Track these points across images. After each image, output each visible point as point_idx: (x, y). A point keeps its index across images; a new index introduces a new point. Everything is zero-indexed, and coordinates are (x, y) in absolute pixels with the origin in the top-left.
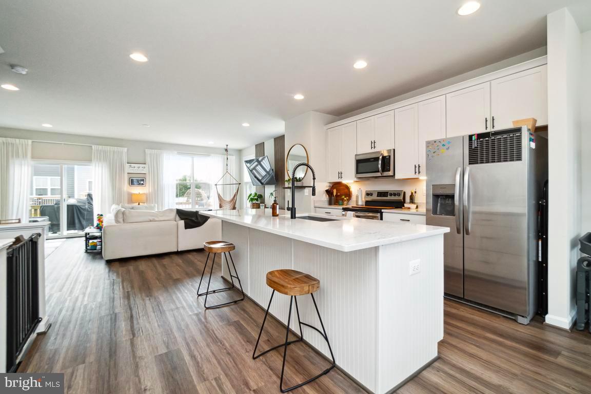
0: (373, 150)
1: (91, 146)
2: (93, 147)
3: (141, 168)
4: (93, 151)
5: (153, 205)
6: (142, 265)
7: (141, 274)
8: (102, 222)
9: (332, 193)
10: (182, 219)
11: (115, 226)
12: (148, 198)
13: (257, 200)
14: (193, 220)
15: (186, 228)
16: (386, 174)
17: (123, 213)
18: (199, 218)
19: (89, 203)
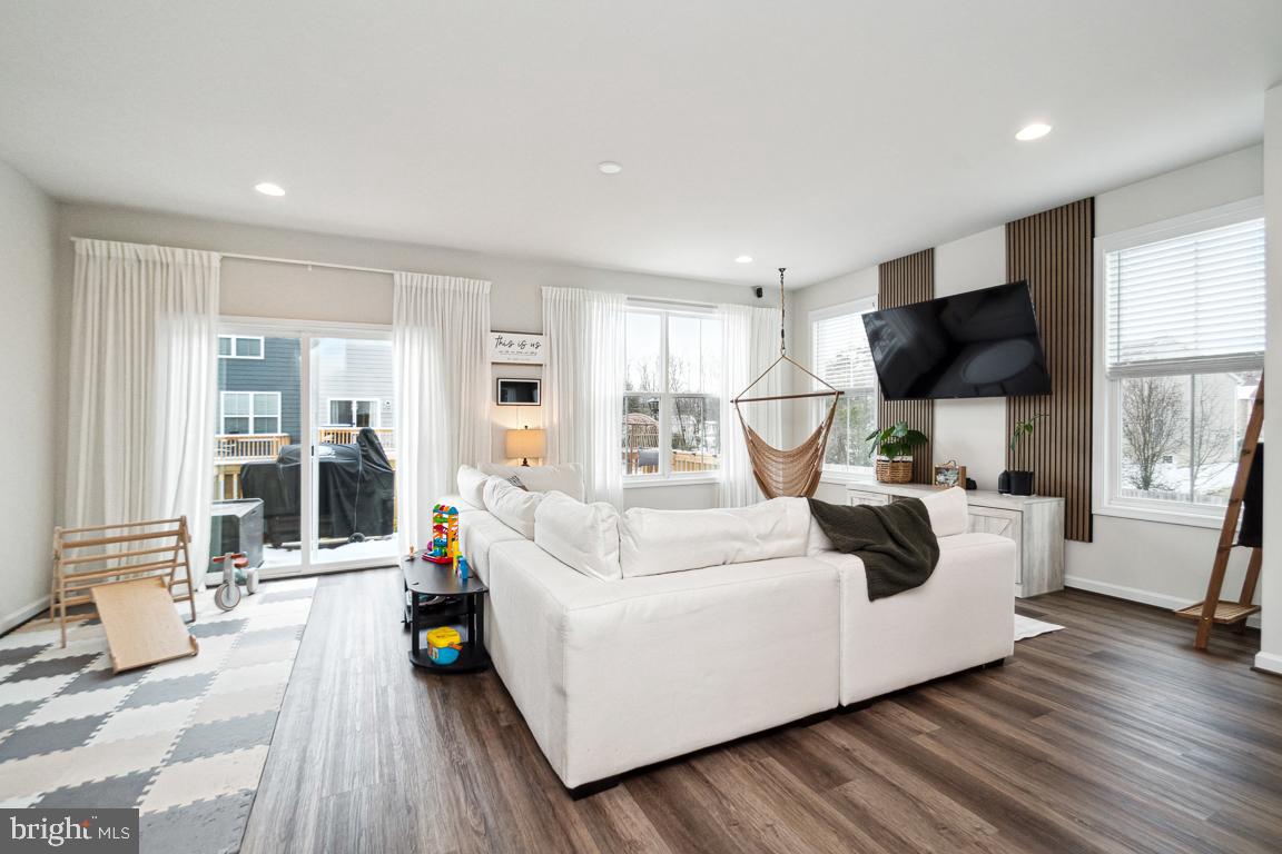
1: (392, 275)
2: (397, 277)
3: (528, 348)
4: (397, 289)
8: (454, 536)
12: (548, 445)
15: (873, 596)
19: (367, 457)
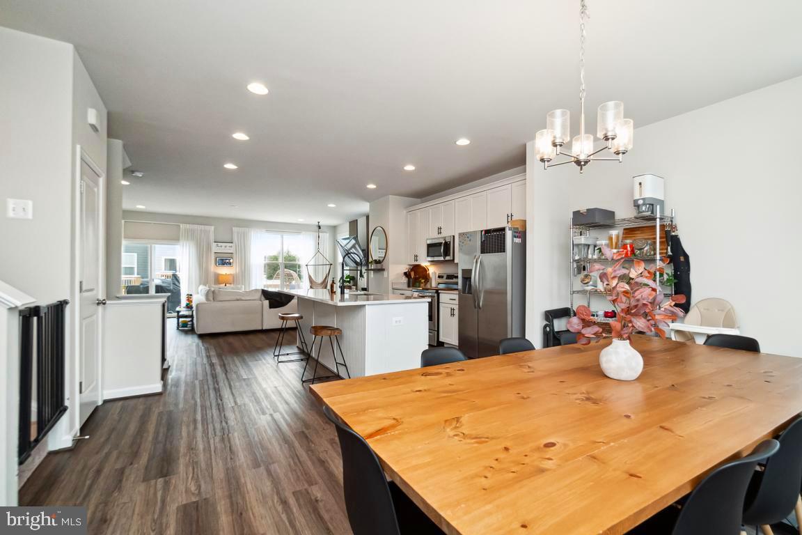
0: (440, 236)
1: (179, 225)
2: (181, 226)
3: (228, 248)
4: (181, 229)
5: (239, 286)
6: (231, 339)
7: (230, 344)
8: (191, 301)
9: (410, 275)
10: (267, 299)
11: (205, 303)
12: (233, 280)
13: (349, 282)
14: (277, 300)
15: (270, 308)
16: (447, 258)
17: (213, 292)
18: (283, 298)
19: (174, 284)
